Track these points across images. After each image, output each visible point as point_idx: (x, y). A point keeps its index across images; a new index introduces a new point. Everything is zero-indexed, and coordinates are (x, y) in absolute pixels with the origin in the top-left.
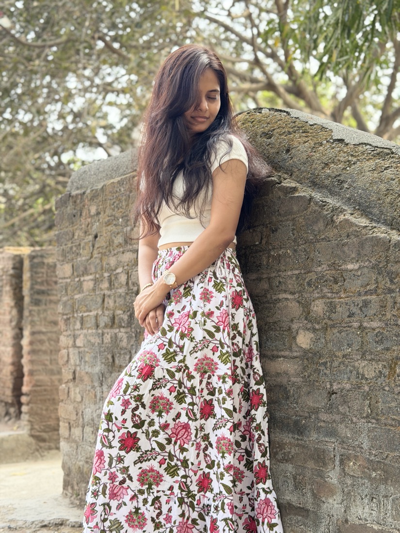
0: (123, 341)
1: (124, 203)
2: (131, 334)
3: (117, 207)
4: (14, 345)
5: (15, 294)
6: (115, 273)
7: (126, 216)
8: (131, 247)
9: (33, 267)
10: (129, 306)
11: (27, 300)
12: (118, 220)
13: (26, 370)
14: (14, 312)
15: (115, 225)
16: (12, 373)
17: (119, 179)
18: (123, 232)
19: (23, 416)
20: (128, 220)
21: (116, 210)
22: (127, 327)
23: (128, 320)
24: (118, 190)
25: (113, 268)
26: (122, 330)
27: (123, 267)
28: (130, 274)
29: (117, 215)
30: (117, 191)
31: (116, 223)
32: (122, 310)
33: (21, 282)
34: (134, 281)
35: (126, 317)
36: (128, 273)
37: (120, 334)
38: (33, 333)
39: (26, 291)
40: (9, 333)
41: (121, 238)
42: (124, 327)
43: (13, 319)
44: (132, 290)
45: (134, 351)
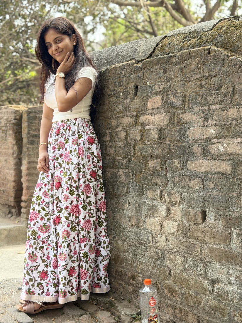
0: (121, 178)
1: (124, 82)
2: (129, 174)
3: (118, 85)
4: (15, 170)
5: (16, 136)
6: (115, 131)
7: (126, 92)
8: (129, 114)
9: (29, 119)
10: (127, 154)
11: (25, 140)
12: (120, 94)
13: (24, 186)
14: (16, 148)
15: (116, 97)
16: (14, 187)
17: (121, 64)
18: (124, 103)
19: (22, 214)
20: (128, 95)
21: (118, 87)
22: (126, 168)
23: (126, 164)
24: (120, 73)
25: (114, 128)
26: (121, 170)
27: (123, 127)
28: (128, 132)
29: (118, 90)
30: (118, 73)
31: (117, 96)
32: (120, 156)
33: (21, 128)
34: (132, 137)
35: (124, 162)
36: (127, 132)
37: (119, 173)
38: (29, 163)
39: (24, 135)
40: (12, 161)
41: (121, 107)
42: (122, 169)
43: (15, 153)
44: (130, 143)
45: (131, 185)
